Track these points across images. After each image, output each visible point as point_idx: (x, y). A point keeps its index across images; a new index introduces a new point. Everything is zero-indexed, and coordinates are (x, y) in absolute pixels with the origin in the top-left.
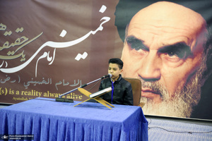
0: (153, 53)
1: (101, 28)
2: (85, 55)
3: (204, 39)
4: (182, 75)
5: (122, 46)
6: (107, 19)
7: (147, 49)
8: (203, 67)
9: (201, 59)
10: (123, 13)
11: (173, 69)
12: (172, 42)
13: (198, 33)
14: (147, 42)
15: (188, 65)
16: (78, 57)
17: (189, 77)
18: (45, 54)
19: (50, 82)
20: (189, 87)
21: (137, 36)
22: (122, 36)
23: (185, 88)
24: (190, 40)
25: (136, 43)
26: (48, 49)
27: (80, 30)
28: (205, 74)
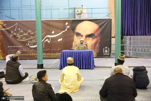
0: (84, 37)
1: (66, 30)
2: (61, 39)
3: (99, 32)
4: (93, 44)
5: (74, 36)
6: (69, 27)
7: (82, 36)
8: (99, 41)
9: (99, 38)
10: (73, 25)
11: (90, 42)
12: (90, 33)
13: (97, 30)
14: (82, 34)
15: (95, 40)
16: (59, 40)
17: (95, 44)
18: (47, 40)
19: (49, 49)
20: (96, 47)
21: (79, 32)
22: (74, 32)
23: (94, 48)
24: (95, 33)
25: (78, 34)
26: (48, 38)
27: (59, 31)
28: (100, 43)
